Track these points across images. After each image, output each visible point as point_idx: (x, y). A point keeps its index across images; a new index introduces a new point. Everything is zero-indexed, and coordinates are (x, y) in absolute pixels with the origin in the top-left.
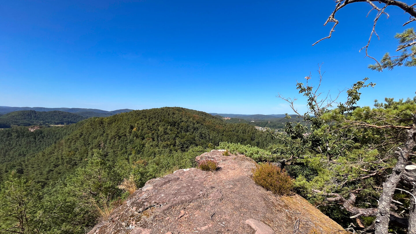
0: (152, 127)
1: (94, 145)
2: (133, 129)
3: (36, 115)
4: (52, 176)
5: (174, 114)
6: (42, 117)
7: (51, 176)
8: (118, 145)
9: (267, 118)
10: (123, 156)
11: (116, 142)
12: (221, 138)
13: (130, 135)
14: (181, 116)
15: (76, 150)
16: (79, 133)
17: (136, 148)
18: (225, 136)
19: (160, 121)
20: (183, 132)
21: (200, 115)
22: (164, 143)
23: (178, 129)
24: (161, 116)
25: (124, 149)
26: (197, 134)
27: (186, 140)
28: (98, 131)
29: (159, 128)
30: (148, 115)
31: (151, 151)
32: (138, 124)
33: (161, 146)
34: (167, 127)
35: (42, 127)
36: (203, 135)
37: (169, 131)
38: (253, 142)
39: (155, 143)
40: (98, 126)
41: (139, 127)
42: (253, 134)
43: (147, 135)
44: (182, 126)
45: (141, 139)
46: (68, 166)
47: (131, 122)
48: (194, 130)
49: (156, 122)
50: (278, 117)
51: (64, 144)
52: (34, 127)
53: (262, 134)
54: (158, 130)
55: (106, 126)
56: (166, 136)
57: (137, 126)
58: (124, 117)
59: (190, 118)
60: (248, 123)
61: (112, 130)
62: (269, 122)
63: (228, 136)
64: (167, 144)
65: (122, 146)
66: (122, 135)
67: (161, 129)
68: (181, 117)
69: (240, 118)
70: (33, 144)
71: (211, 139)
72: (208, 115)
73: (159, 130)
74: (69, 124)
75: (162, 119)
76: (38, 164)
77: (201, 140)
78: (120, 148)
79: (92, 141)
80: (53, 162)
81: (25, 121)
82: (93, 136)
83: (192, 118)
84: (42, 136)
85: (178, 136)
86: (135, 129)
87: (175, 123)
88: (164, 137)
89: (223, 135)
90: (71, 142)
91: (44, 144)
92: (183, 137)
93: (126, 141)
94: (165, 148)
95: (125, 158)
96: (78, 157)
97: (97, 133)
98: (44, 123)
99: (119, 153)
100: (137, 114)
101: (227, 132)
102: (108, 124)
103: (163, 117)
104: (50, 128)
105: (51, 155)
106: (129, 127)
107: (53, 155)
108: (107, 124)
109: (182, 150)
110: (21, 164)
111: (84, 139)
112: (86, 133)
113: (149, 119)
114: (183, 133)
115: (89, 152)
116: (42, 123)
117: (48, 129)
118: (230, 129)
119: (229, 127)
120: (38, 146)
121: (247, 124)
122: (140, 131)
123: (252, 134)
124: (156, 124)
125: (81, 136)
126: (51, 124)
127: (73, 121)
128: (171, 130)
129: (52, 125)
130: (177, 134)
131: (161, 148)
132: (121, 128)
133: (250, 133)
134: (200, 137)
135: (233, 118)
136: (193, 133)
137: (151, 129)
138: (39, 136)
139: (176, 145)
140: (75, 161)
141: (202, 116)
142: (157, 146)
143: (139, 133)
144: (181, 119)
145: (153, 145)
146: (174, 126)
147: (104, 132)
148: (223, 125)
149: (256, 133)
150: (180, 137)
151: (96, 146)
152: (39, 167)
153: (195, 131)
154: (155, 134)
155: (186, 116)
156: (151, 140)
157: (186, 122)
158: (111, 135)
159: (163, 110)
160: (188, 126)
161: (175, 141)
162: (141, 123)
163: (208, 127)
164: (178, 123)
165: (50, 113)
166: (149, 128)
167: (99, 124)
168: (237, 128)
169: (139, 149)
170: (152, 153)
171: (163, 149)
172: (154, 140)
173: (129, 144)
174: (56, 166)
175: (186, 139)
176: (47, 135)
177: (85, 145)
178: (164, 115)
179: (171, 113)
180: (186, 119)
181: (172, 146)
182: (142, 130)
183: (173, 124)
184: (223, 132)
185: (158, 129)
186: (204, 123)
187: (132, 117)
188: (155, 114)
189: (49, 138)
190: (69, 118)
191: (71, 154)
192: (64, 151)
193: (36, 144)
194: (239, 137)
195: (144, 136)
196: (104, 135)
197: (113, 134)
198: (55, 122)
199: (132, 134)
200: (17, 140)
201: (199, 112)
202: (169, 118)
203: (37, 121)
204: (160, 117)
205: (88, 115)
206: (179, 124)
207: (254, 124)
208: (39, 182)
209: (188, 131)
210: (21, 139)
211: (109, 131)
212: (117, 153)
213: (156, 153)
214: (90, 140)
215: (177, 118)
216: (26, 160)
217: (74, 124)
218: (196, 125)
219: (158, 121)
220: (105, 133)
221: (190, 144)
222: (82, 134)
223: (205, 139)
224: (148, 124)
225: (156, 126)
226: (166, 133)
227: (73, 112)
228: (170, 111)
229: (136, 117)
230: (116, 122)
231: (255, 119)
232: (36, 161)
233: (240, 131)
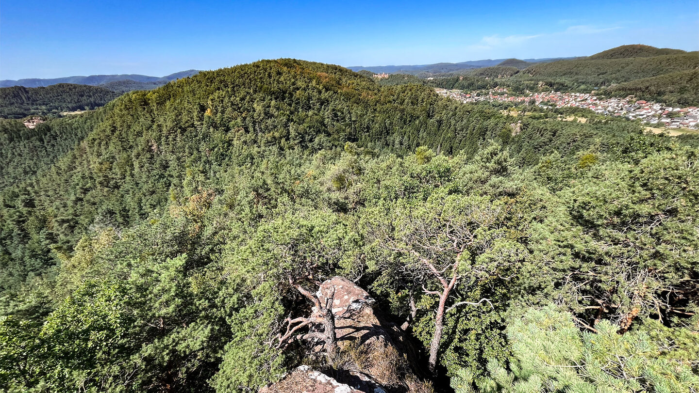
0: (240, 105)
1: (140, 147)
2: (204, 112)
3: (29, 95)
4: (82, 209)
5: (279, 73)
6: (41, 99)
7: (80, 210)
8: (184, 147)
9: (457, 70)
10: (196, 167)
11: (178, 139)
12: (373, 117)
13: (202, 124)
14: (295, 77)
15: (111, 160)
16: (109, 127)
17: (216, 149)
18: (379, 112)
19: (255, 91)
20: (300, 110)
21: (331, 72)
22: (269, 136)
23: (290, 105)
24: (255, 80)
25: (195, 152)
26: (327, 113)
27: (307, 127)
28: (142, 120)
29: (255, 105)
30: (229, 80)
31: (245, 153)
32: (212, 100)
33: (262, 142)
34: (270, 103)
35: (46, 119)
36: (339, 114)
37: (275, 110)
38: (431, 120)
39: (250, 136)
40: (140, 109)
41: (216, 107)
42: (431, 105)
43: (233, 122)
44: (298, 99)
45: (224, 130)
46: (105, 190)
47: (200, 98)
48: (322, 104)
49: (248, 93)
50: (478, 67)
51: (88, 149)
52: (32, 119)
53: (448, 103)
54: (252, 110)
55: (155, 108)
56: (269, 121)
57: (212, 105)
58: (185, 89)
59: (311, 79)
60: (422, 83)
61: (166, 117)
62: (461, 78)
63: (384, 112)
64: (274, 137)
65: (190, 148)
66: (187, 125)
67: (258, 107)
68: (293, 80)
69: (407, 73)
70: (41, 151)
71: (354, 121)
72: (346, 72)
73: (254, 111)
74: (93, 109)
75: (257, 86)
76: (55, 190)
77: (335, 123)
78: (187, 150)
79: (135, 140)
80: (78, 184)
81: (15, 109)
82: (135, 131)
83: (315, 81)
84: (52, 135)
85: (292, 120)
86: (209, 110)
87: (285, 92)
88: (266, 123)
89: (375, 110)
90: (100, 144)
91: (61, 150)
92: (301, 121)
93: (196, 136)
94: (270, 145)
95: (199, 170)
96: (119, 173)
97: (141, 123)
98: (49, 110)
99: (188, 161)
100: (208, 78)
101: (383, 105)
102: (158, 104)
103: (259, 82)
104: (61, 119)
105: (72, 172)
106: (197, 109)
107: (75, 171)
108: (155, 104)
109: (303, 146)
110: (26, 190)
111: (121, 139)
112: (121, 126)
113: (233, 87)
114: (302, 113)
115: (134, 163)
116: (45, 111)
117: (58, 120)
118: (388, 99)
119: (385, 93)
120: (52, 155)
121: (420, 84)
122: (219, 115)
123: (428, 106)
124: (248, 97)
125: (113, 131)
126: (62, 110)
127: (100, 102)
128: (278, 109)
129: (65, 114)
130: (289, 116)
131: (262, 145)
132: (182, 111)
133: (425, 103)
134: (333, 119)
135: (394, 74)
136: (319, 110)
137: (239, 108)
138: (47, 137)
139: (290, 136)
140: (114, 181)
141: (335, 73)
142: (255, 142)
143: (218, 118)
144: (294, 84)
145: (248, 141)
146: (283, 99)
147: (153, 121)
148: (376, 91)
149: (436, 103)
150: (296, 121)
151: (143, 150)
152: (59, 195)
153: (323, 107)
154: (248, 119)
155: (304, 77)
156: (242, 131)
157: (305, 89)
158: (166, 126)
159: (258, 67)
160: (309, 98)
161: (288, 130)
162: (219, 97)
163: (348, 97)
164: (290, 93)
165: (52, 88)
166: (236, 108)
167: (141, 105)
168: (401, 95)
169: (221, 150)
170: (247, 157)
171: (267, 148)
172: (247, 131)
173: (202, 143)
174: (86, 191)
175: (308, 125)
176: (61, 133)
177: (124, 149)
178: (261, 78)
179: (273, 72)
180: (304, 83)
181: (283, 140)
182: (223, 112)
183: (280, 95)
184: (376, 105)
185: (253, 108)
186: (339, 88)
187: (200, 87)
188: (242, 77)
189: (66, 139)
190: (90, 96)
191: (104, 167)
192: (91, 162)
193: (46, 151)
194: (405, 113)
195: (228, 125)
196: (154, 127)
197: (169, 124)
198: (68, 107)
199: (204, 122)
200: (11, 145)
201: (328, 66)
202: (270, 83)
203: (35, 107)
204: (253, 82)
205: (124, 89)
206: (291, 95)
207: (432, 84)
208: (63, 221)
209: (310, 108)
210: (18, 144)
211: (162, 119)
212: (185, 161)
213: (255, 157)
214: (131, 138)
215: (286, 83)
216: (35, 183)
217: (101, 109)
218: (325, 95)
219: (251, 91)
220: (156, 124)
221: (317, 134)
222: (115, 127)
223: (343, 122)
224: (232, 99)
225: (249, 102)
226: (268, 115)
227: (94, 85)
228: (271, 69)
229: (207, 86)
230: (172, 99)
231: (435, 73)
232: (50, 185)
233: (406, 101)
